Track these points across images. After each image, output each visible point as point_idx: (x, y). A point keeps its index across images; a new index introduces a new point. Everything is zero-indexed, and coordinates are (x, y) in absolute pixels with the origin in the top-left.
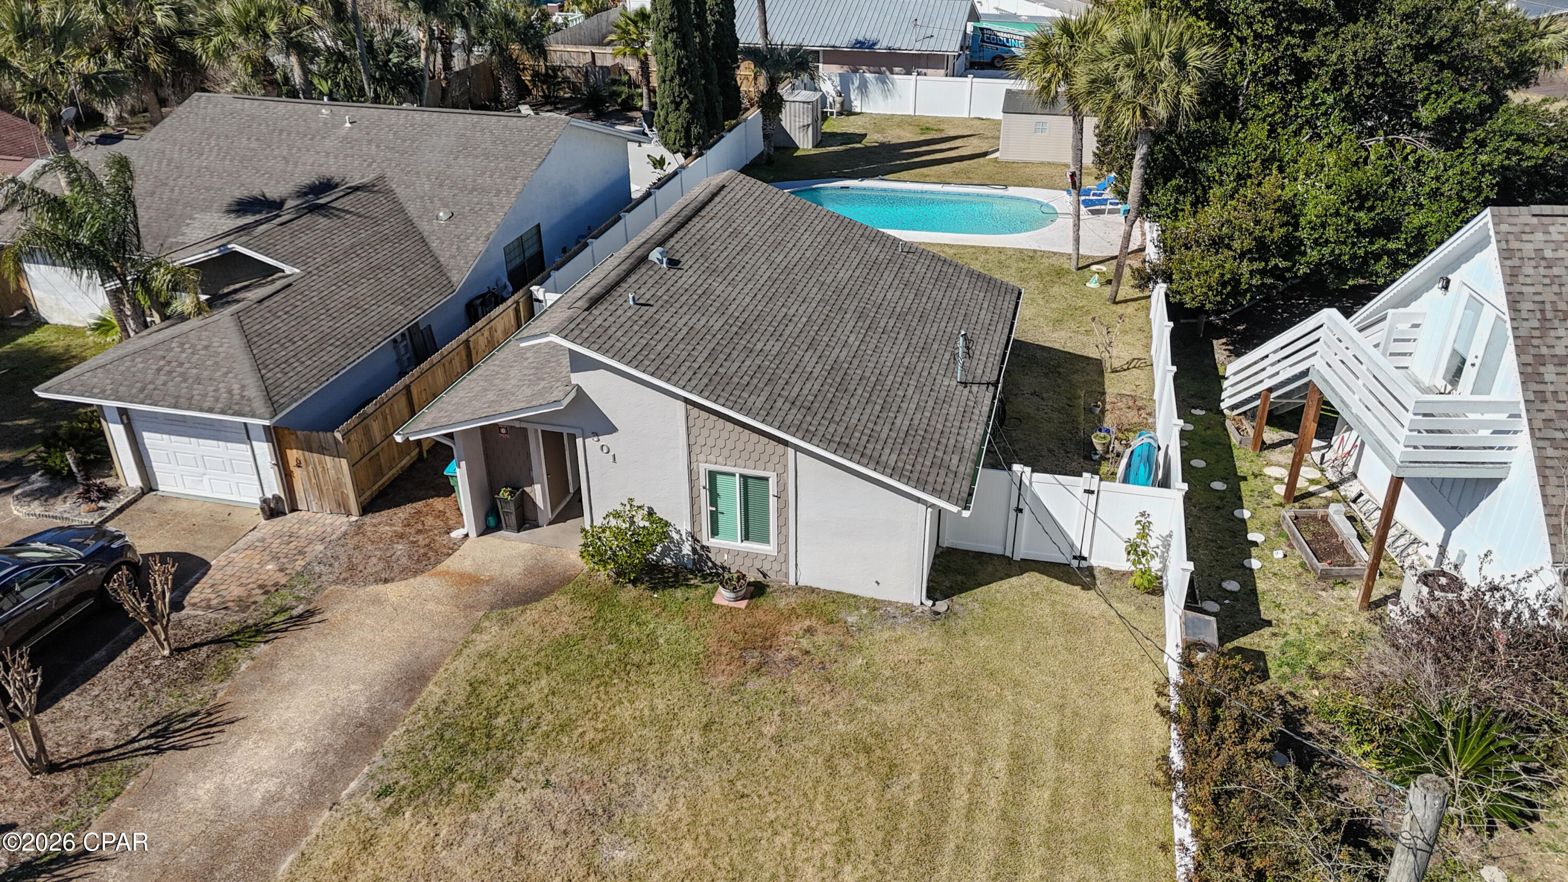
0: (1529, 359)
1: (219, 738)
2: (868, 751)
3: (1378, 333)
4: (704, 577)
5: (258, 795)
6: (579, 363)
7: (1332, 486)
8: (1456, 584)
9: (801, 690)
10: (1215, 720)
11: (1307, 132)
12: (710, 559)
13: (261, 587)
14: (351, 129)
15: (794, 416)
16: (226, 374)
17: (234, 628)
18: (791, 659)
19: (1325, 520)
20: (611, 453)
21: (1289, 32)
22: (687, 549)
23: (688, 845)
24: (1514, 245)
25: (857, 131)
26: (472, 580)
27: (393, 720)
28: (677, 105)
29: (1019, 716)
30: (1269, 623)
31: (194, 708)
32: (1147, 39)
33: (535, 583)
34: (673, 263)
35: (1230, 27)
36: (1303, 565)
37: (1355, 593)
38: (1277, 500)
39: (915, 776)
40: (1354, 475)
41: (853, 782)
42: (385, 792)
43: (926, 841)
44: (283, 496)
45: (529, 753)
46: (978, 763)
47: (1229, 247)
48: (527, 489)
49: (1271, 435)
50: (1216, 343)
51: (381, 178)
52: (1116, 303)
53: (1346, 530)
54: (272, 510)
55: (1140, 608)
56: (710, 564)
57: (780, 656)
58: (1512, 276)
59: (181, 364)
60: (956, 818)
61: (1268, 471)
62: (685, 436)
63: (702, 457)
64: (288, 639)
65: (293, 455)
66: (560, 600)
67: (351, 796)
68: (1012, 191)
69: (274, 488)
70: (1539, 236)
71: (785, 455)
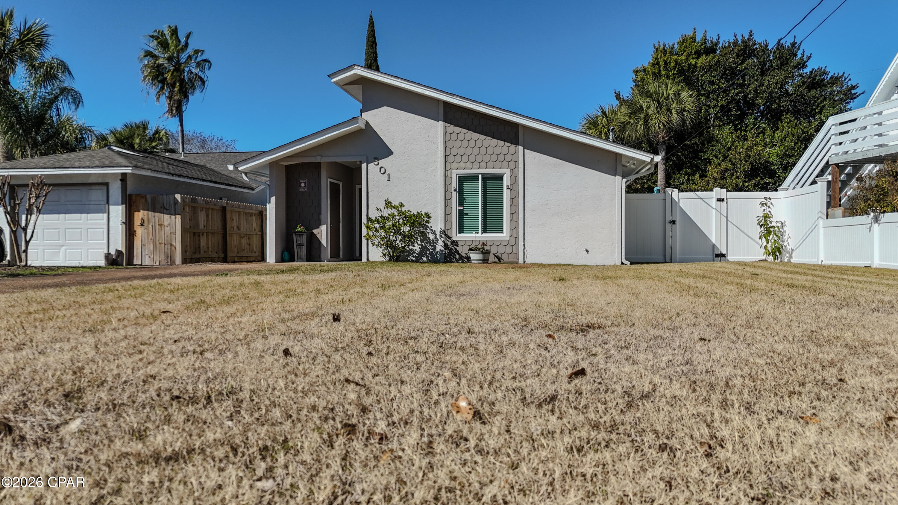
12: (457, 252)
20: (387, 173)
22: (440, 247)
44: (124, 251)
48: (315, 231)
54: (114, 261)
56: (457, 256)
62: (443, 149)
63: (455, 165)
65: (139, 216)
69: (118, 244)
71: (516, 152)
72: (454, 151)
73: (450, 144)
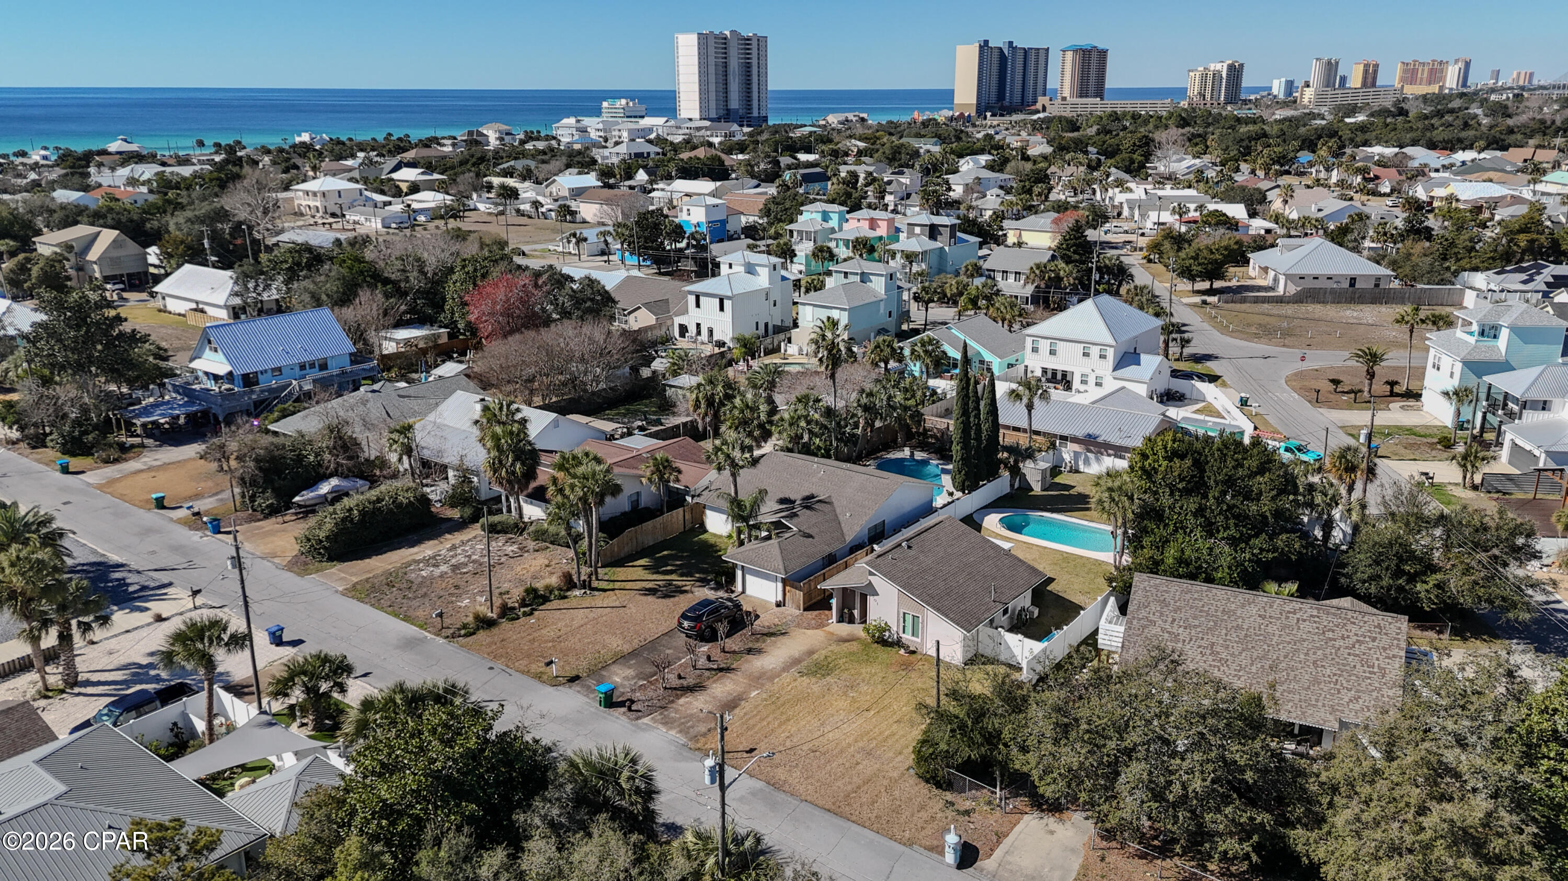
0: (1130, 617)
1: (762, 655)
4: (898, 646)
5: (771, 667)
6: (871, 574)
12: (901, 640)
13: (774, 624)
14: (823, 474)
15: (927, 598)
16: (774, 560)
17: (766, 632)
20: (877, 602)
22: (895, 637)
24: (1138, 584)
25: (1071, 484)
26: (831, 634)
27: (804, 660)
31: (756, 647)
33: (849, 637)
34: (909, 547)
42: (800, 673)
44: (782, 601)
45: (836, 672)
48: (853, 611)
51: (831, 497)
54: (778, 605)
56: (901, 642)
57: (912, 668)
59: (762, 556)
62: (898, 601)
63: (902, 608)
64: (780, 638)
65: (788, 588)
66: (854, 643)
67: (792, 672)
69: (780, 598)
70: (1147, 583)
71: (925, 612)
72: (902, 602)
73: (900, 599)
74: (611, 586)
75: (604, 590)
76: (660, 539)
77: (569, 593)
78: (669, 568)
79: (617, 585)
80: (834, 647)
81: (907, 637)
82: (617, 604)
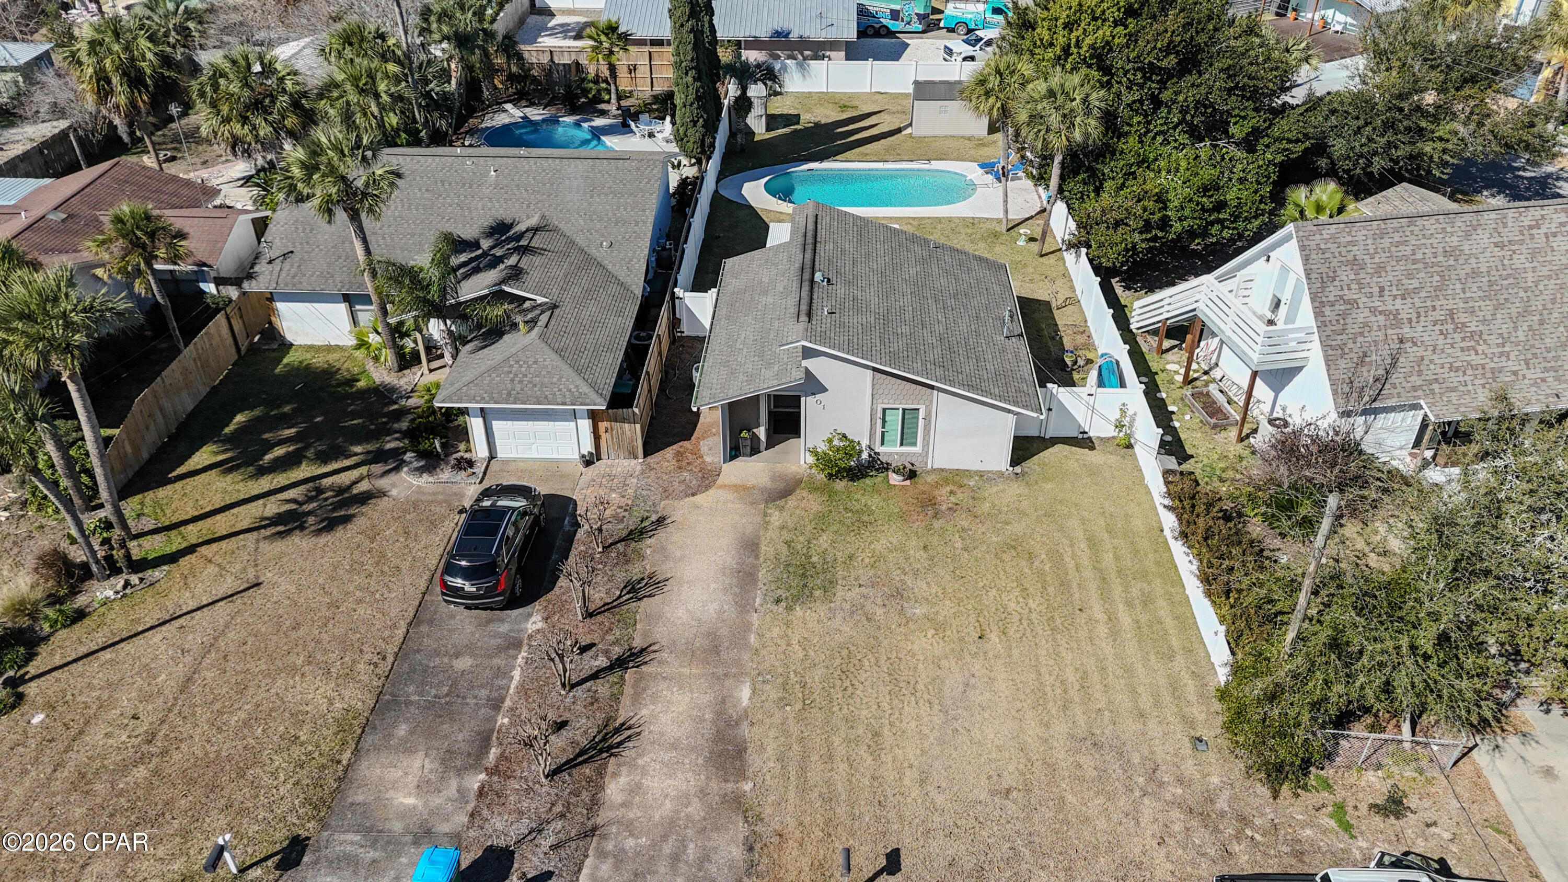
0: (1317, 304)
1: (666, 589)
2: (1014, 548)
3: (1231, 284)
4: (877, 470)
5: (712, 611)
6: (808, 353)
7: (1206, 373)
8: (1286, 424)
9: (965, 524)
10: (1193, 506)
11: (1160, 139)
12: (880, 459)
13: (620, 507)
14: (497, 176)
16: (560, 379)
17: (625, 532)
18: (950, 509)
19: (1208, 394)
20: (823, 404)
21: (1150, 79)
22: (865, 455)
23: (947, 602)
24: (1306, 243)
25: (791, 112)
26: (742, 490)
27: (756, 568)
28: (695, 123)
29: (1083, 521)
30: (1192, 456)
31: (640, 576)
32: (1062, 85)
33: (782, 485)
34: (828, 281)
35: (1112, 75)
36: (1201, 422)
37: (1233, 433)
38: (1178, 385)
39: (1043, 556)
40: (1217, 365)
41: (1014, 563)
42: (778, 601)
43: (1062, 584)
44: (594, 452)
45: (841, 573)
46: (1072, 546)
47: (1127, 225)
48: (755, 430)
49: (1167, 344)
50: (1113, 281)
51: (543, 217)
52: (1042, 256)
53: (1221, 399)
54: (588, 462)
55: (1123, 457)
56: (880, 462)
57: (944, 508)
58: (1306, 260)
59: (525, 376)
60: (1072, 573)
61: (1169, 367)
62: (871, 390)
63: (879, 401)
64: (661, 534)
65: (602, 425)
66: (802, 493)
67: (762, 605)
68: (935, 165)
69: (588, 448)
70: (1318, 237)
71: (932, 394)
72: (880, 392)
73: (876, 387)
74: (176, 542)
75: (172, 558)
76: (204, 391)
77: (81, 600)
78: (279, 452)
79: (193, 533)
80: (776, 518)
81: (891, 451)
82: (229, 584)
